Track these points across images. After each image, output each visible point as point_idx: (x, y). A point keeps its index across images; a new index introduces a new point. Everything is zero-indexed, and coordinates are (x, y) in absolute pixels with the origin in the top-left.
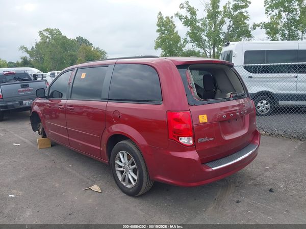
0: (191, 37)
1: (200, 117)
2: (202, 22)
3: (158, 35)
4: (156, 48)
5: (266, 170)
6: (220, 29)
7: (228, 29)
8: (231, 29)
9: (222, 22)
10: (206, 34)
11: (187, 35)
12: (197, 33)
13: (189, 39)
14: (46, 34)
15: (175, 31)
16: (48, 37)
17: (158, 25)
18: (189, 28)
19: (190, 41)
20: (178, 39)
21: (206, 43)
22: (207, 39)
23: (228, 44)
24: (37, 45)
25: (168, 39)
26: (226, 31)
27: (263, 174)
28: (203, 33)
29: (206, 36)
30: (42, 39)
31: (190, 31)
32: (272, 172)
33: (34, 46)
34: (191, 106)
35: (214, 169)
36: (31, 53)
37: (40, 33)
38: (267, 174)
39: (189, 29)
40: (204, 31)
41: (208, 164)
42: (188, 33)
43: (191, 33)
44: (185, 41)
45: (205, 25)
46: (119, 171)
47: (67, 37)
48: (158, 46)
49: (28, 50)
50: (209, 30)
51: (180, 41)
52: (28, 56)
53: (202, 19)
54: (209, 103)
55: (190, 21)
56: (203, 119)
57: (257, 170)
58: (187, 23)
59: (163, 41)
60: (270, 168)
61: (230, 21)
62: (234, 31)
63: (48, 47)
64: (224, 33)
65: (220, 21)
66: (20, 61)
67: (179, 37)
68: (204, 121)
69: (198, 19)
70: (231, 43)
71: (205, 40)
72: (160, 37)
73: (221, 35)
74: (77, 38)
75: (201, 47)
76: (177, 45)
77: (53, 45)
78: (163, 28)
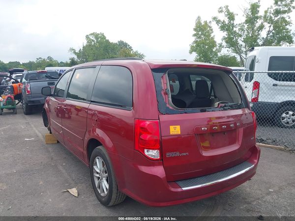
0: (227, 42)
1: (172, 128)
2: (240, 27)
3: (194, 39)
4: (191, 53)
5: (269, 193)
6: (259, 34)
7: (268, 34)
8: (271, 34)
9: (261, 27)
10: (243, 40)
11: (222, 40)
12: (234, 39)
13: (224, 44)
14: (92, 38)
15: (212, 36)
16: (93, 40)
17: (195, 30)
18: (226, 33)
19: (225, 46)
20: (213, 44)
21: (242, 49)
22: (244, 44)
23: (253, 49)
24: (84, 47)
25: (203, 43)
26: (265, 36)
27: (262, 197)
28: (240, 38)
29: (243, 41)
30: (88, 42)
31: (226, 36)
32: (275, 197)
33: (82, 48)
34: (163, 114)
35: (184, 189)
36: (78, 55)
37: (87, 37)
38: (268, 198)
39: (224, 34)
40: (241, 36)
41: (180, 183)
42: (224, 38)
43: (226, 38)
44: (221, 45)
45: (242, 30)
46: (97, 177)
47: (110, 41)
48: (193, 50)
49: (76, 52)
50: (247, 36)
51: (216, 46)
52: (75, 57)
53: (240, 24)
54: (186, 113)
55: (227, 26)
56: (175, 130)
57: (258, 192)
58: (224, 27)
59: (198, 46)
60: (274, 192)
61: (270, 26)
62: (274, 37)
63: (92, 49)
64: (263, 38)
65: (259, 27)
66: (69, 61)
67: (215, 42)
68: (176, 133)
69: (235, 24)
70: (255, 48)
71: (242, 45)
72: (196, 42)
73: (258, 41)
74: (119, 42)
75: (237, 53)
76: (212, 50)
77: (97, 48)
78: (200, 33)
